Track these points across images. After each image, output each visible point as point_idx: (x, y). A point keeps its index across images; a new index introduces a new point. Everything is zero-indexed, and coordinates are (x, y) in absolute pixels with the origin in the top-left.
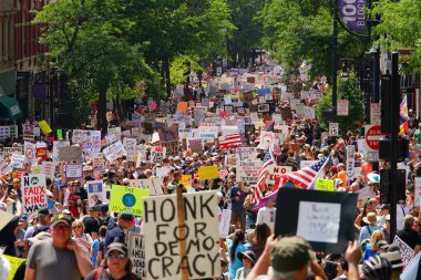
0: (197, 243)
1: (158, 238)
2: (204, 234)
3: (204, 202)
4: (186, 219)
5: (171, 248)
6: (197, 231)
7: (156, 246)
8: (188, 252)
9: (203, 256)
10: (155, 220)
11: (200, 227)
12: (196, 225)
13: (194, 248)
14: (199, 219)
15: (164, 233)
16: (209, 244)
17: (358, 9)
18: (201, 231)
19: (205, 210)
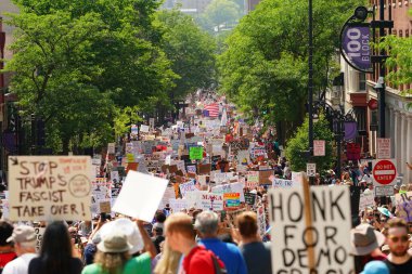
0: (327, 254)
1: (286, 243)
2: (335, 242)
3: (334, 198)
4: (315, 219)
5: (300, 257)
6: (327, 238)
7: (284, 252)
8: (318, 265)
9: (334, 271)
10: (282, 218)
11: (330, 232)
12: (326, 228)
13: (324, 260)
14: (329, 222)
15: (291, 236)
16: (341, 256)
17: (362, 45)
18: (331, 237)
19: (335, 209)
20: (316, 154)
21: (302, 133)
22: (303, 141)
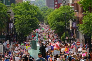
17: (75, 25)
20: (67, 39)
21: (64, 35)
22: (64, 36)
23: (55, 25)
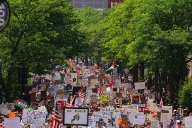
23: (153, 40)
